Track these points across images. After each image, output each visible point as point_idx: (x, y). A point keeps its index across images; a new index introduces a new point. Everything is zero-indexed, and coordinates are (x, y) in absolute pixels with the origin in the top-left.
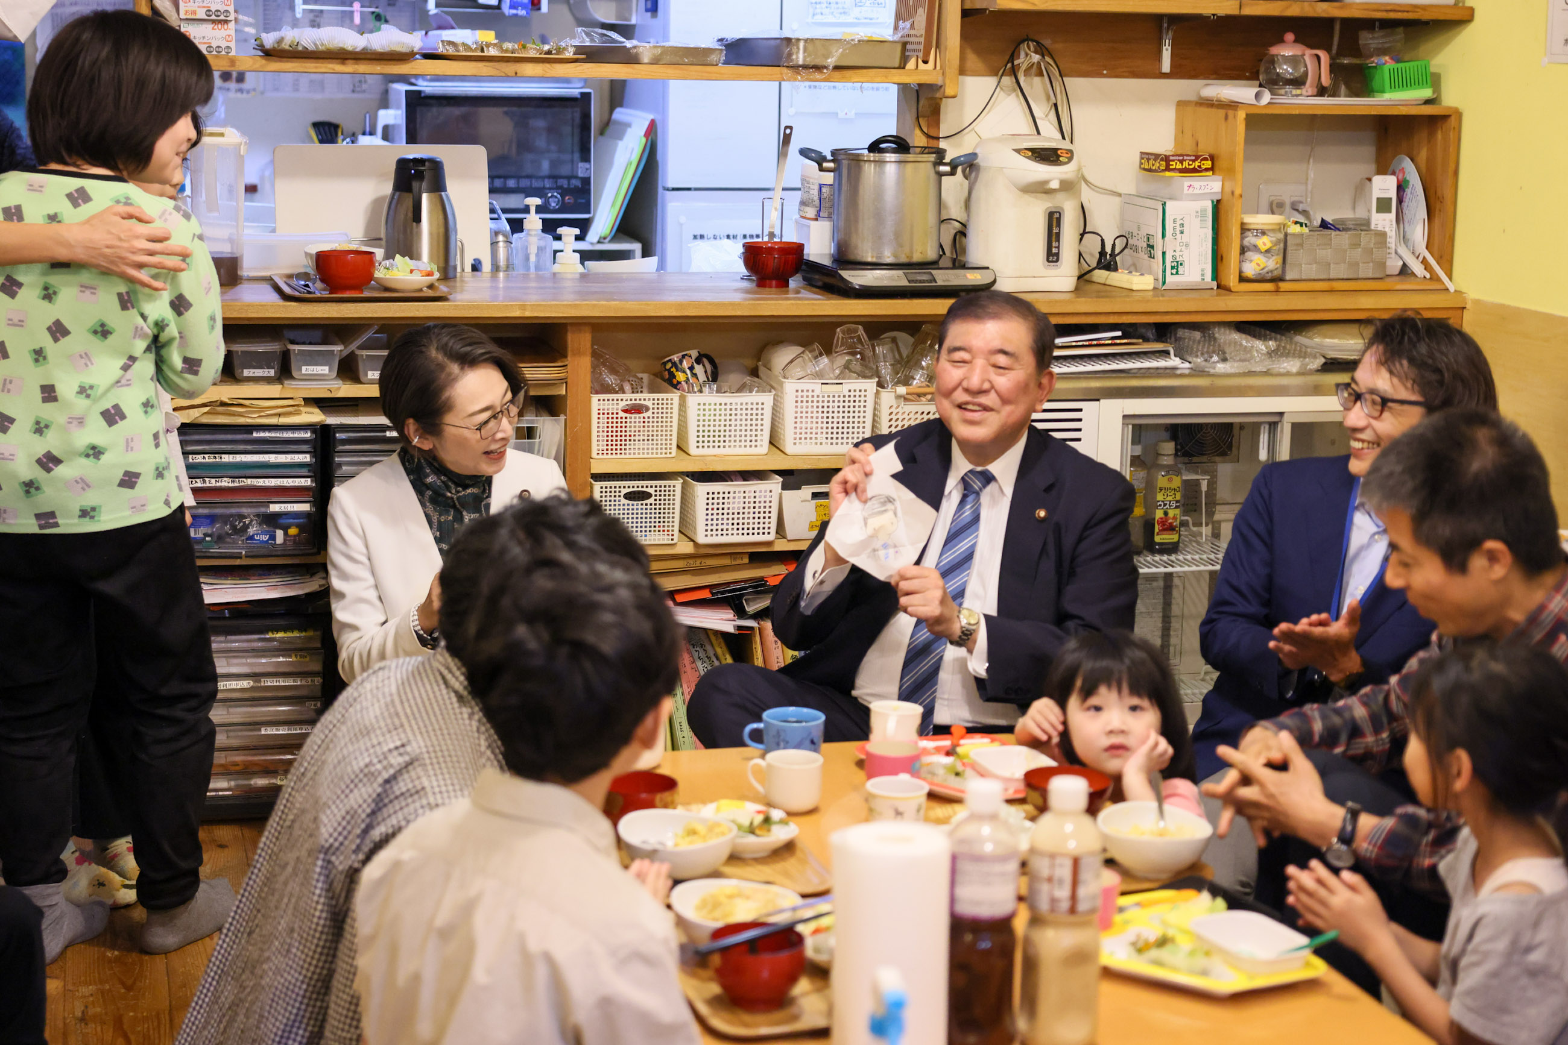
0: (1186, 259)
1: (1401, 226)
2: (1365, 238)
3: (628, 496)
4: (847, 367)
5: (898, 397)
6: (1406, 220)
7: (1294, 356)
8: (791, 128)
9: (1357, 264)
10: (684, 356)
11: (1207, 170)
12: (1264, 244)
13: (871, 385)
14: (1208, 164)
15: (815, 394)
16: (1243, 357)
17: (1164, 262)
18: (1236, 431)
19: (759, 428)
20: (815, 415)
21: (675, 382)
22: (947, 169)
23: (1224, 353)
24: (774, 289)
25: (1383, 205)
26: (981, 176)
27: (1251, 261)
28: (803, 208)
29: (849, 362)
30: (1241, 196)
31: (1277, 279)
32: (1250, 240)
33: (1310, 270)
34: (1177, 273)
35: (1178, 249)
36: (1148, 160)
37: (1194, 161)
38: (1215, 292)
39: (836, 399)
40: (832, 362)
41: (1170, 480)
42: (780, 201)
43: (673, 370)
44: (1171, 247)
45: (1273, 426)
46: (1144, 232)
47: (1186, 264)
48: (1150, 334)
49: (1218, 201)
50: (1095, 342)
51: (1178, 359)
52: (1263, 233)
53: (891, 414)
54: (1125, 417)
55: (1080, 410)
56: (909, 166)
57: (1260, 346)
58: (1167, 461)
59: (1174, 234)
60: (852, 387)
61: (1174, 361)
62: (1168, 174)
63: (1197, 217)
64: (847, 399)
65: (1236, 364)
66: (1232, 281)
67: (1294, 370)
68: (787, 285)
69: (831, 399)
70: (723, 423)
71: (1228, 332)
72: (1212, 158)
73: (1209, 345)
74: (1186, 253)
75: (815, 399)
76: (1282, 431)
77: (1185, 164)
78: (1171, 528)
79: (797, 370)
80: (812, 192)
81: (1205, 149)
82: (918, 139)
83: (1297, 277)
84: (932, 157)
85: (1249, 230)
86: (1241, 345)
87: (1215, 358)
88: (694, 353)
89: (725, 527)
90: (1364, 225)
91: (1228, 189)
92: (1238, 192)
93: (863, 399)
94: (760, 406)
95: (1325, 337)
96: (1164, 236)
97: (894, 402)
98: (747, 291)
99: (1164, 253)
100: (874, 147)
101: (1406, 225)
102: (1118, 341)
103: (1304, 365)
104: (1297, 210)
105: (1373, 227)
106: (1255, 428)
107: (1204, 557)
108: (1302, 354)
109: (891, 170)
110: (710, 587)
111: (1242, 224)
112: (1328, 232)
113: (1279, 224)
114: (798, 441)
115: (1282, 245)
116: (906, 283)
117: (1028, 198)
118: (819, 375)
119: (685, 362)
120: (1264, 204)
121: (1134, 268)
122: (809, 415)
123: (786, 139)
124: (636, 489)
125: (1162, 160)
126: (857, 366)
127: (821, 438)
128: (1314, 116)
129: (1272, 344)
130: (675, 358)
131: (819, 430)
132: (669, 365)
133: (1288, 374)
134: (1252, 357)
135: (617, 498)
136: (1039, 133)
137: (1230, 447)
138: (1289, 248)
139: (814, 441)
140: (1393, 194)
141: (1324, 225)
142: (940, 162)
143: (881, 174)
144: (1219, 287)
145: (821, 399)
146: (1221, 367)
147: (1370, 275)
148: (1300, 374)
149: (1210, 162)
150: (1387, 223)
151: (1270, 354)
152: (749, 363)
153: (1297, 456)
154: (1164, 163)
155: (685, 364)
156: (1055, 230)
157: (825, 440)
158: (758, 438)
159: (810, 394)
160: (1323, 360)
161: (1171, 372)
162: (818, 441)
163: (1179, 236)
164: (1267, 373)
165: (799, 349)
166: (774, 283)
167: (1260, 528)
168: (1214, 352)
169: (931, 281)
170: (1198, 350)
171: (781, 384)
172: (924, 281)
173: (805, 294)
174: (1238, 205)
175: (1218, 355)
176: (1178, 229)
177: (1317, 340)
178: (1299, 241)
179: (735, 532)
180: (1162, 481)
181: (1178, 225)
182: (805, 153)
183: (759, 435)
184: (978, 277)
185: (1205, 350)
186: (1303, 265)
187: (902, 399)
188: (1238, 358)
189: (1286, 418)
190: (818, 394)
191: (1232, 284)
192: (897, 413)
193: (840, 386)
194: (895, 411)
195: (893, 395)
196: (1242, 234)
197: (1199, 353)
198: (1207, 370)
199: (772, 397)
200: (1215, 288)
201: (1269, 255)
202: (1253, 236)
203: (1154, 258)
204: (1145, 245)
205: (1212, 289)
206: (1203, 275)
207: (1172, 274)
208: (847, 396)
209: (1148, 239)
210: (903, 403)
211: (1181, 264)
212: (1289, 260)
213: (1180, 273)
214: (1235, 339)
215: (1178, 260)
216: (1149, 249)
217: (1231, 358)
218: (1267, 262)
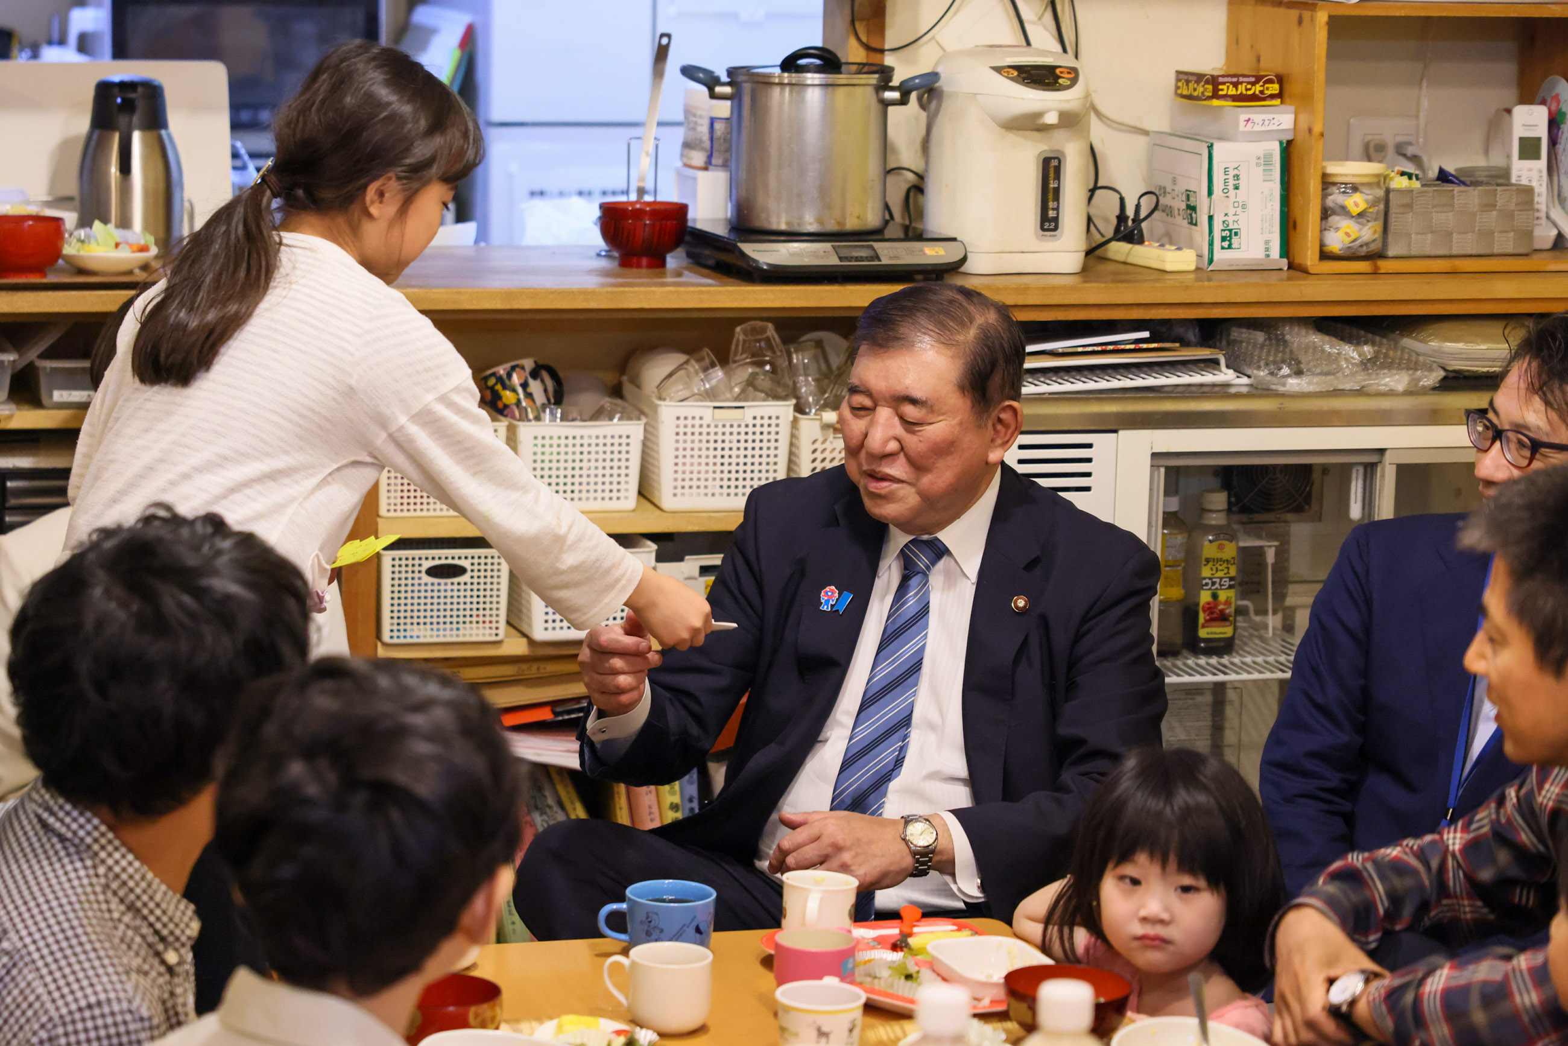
0: (1242, 225)
1: (1555, 179)
2: (1502, 197)
3: (433, 572)
4: (751, 382)
5: (826, 427)
6: (1562, 171)
7: (1399, 368)
8: (669, 36)
9: (1491, 233)
10: (513, 368)
11: (1272, 97)
12: (1357, 205)
13: (784, 410)
14: (1274, 88)
15: (705, 422)
16: (1325, 369)
17: (1210, 231)
18: (1316, 475)
19: (623, 471)
20: (704, 453)
21: (500, 405)
22: (895, 95)
23: (1299, 363)
24: (644, 271)
25: (1529, 149)
26: (944, 105)
27: (1337, 229)
28: (687, 151)
29: (753, 376)
30: (1322, 135)
31: (1375, 256)
32: (1336, 198)
33: (1425, 244)
34: (1230, 247)
35: (1231, 212)
36: (1188, 82)
37: (1253, 84)
38: (1285, 275)
39: (735, 430)
40: (728, 375)
41: (1221, 548)
42: (652, 142)
43: (499, 387)
44: (1222, 208)
45: (1370, 469)
46: (1181, 187)
47: (1243, 233)
48: (1191, 336)
49: (1290, 143)
50: (1111, 347)
51: (1231, 371)
52: (1355, 188)
53: (814, 451)
54: (1155, 455)
55: (1090, 446)
56: (841, 91)
57: (1350, 352)
58: (1216, 519)
59: (1225, 191)
60: (759, 412)
61: (1226, 375)
62: (1215, 102)
63: (1258, 165)
64: (750, 430)
65: (1316, 379)
66: (1309, 257)
67: (1400, 388)
68: (662, 264)
69: (728, 430)
70: (570, 465)
71: (1303, 332)
72: (1280, 80)
73: (1277, 351)
74: (1242, 217)
75: (705, 430)
76: (1383, 476)
77: (1241, 89)
78: (1222, 618)
79: (677, 388)
80: (699, 129)
81: (1270, 65)
82: (853, 52)
83: (1404, 252)
84: (874, 79)
85: (1334, 184)
86: (1323, 351)
87: (1285, 370)
88: (529, 364)
90: (1501, 177)
91: (1303, 124)
92: (1317, 129)
93: (773, 429)
94: (624, 441)
95: (1446, 339)
96: (1210, 193)
97: (818, 434)
98: (606, 273)
99: (1211, 218)
100: (790, 64)
101: (1563, 178)
102: (1145, 346)
103: (1415, 381)
104: (1404, 155)
105: (1514, 180)
106: (1343, 472)
107: (1271, 659)
108: (1412, 365)
109: (814, 97)
110: (553, 704)
111: (1325, 175)
112: (1448, 187)
113: (1378, 176)
114: (679, 491)
115: (1382, 206)
116: (836, 262)
117: (1012, 137)
118: (710, 395)
119: (515, 377)
120: (1357, 146)
121: (1168, 239)
122: (696, 453)
123: (661, 54)
124: (443, 562)
125: (1207, 82)
126: (764, 382)
127: (714, 486)
128: (1427, 20)
129: (1367, 349)
130: (501, 371)
131: (710, 476)
132: (492, 381)
133: (1391, 393)
134: (1340, 369)
135: (416, 575)
136: (1028, 43)
137: (1308, 499)
138: (1393, 211)
139: (702, 490)
140: (1542, 131)
141: (1443, 177)
142: (885, 84)
143: (800, 101)
144: (1291, 266)
145: (712, 430)
146: (1294, 384)
147: (1511, 250)
148: (1407, 393)
149: (1276, 86)
150: (1535, 175)
151: (1366, 365)
152: (610, 377)
153: (1406, 513)
154: (1210, 87)
155: (516, 379)
156: (1053, 185)
157: (718, 490)
158: (622, 487)
159: (697, 422)
160: (1442, 374)
161: (1221, 391)
162: (709, 491)
163: (1232, 192)
164: (1361, 392)
165: (681, 358)
166: (644, 261)
167: (1352, 619)
168: (1283, 361)
169: (871, 259)
170: (1260, 359)
171: (655, 408)
172: (861, 259)
173: (689, 277)
174: (1318, 147)
175: (1289, 365)
176: (1231, 182)
177: (1433, 344)
178: (1406, 200)
180: (1209, 548)
181: (1231, 177)
182: (689, 72)
183: (623, 483)
184: (942, 252)
185: (1271, 359)
186: (1413, 236)
187: (831, 430)
188: (1318, 371)
189: (1388, 458)
190: (709, 423)
191: (1309, 263)
192: (823, 451)
193: (741, 411)
194: (820, 447)
195: (817, 424)
196: (1323, 189)
197: (1262, 363)
198: (1273, 387)
199: (642, 428)
200: (1286, 268)
201: (1364, 221)
202: (1340, 193)
203: (1196, 225)
204: (1183, 206)
205: (1280, 270)
206: (1267, 250)
207: (1223, 248)
208: (751, 426)
209: (1188, 197)
210: (832, 436)
211: (1236, 234)
212: (1392, 227)
213: (1233, 246)
214: (1314, 342)
215: (1231, 227)
216: (1189, 211)
217: (1309, 370)
218: (1360, 230)
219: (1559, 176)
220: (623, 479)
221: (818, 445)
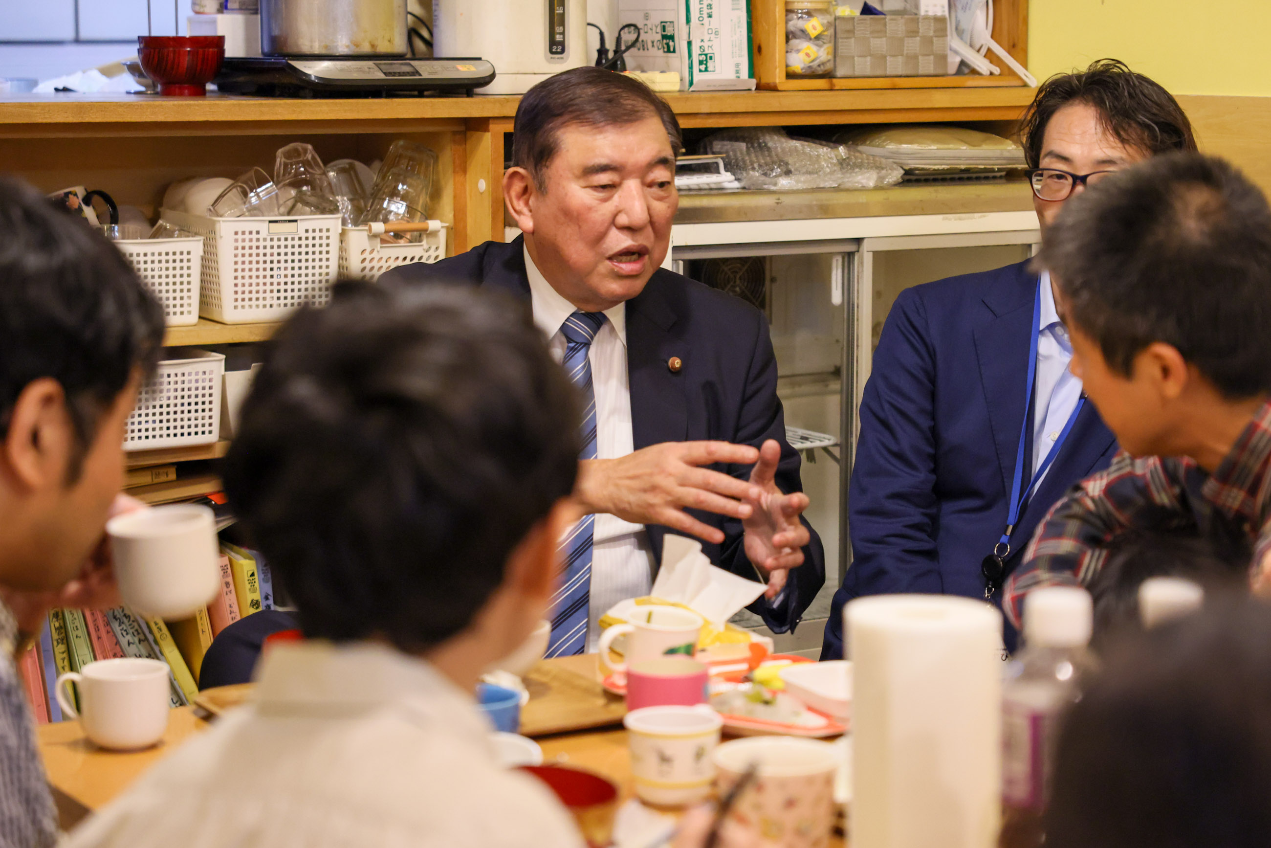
0: (715, 51)
2: (923, 25)
4: (298, 198)
5: (374, 236)
7: (869, 167)
9: (915, 57)
10: (66, 195)
12: (815, 28)
13: (332, 223)
15: (261, 236)
16: (811, 168)
17: (690, 55)
19: (185, 287)
23: (787, 164)
27: (798, 51)
29: (299, 194)
31: (828, 75)
32: (796, 23)
33: (863, 66)
34: (706, 70)
35: (706, 38)
38: (754, 93)
44: (698, 35)
45: (849, 257)
46: (656, 19)
47: (717, 57)
51: (729, 174)
52: (809, 14)
53: (364, 260)
57: (828, 153)
59: (701, 19)
60: (310, 225)
61: (725, 179)
65: (803, 178)
66: (778, 78)
67: (871, 184)
68: (203, 92)
69: (283, 243)
71: (783, 140)
73: (763, 156)
74: (716, 43)
75: (261, 244)
76: (861, 263)
83: (849, 73)
85: (794, 10)
86: (804, 153)
87: (776, 171)
88: (80, 191)
89: (150, 426)
93: (324, 241)
94: (185, 257)
95: (901, 143)
96: (688, 21)
97: (366, 244)
99: (689, 43)
103: (881, 178)
108: (877, 164)
111: (786, 3)
112: (874, 17)
113: (827, 3)
114: (240, 303)
115: (832, 31)
116: (382, 76)
118: (261, 211)
122: (254, 266)
127: (271, 298)
129: (842, 150)
131: (268, 287)
133: (864, 189)
134: (821, 168)
138: (840, 35)
139: (261, 302)
141: (868, 11)
144: (759, 88)
145: (268, 243)
146: (784, 183)
147: (932, 71)
148: (877, 188)
151: (843, 163)
156: (559, 11)
157: (275, 302)
158: (185, 301)
159: (254, 236)
160: (901, 171)
161: (719, 191)
162: (268, 303)
163: (706, 20)
165: (227, 182)
166: (186, 91)
168: (774, 163)
169: (413, 74)
170: (752, 163)
171: (211, 224)
172: (404, 74)
175: (779, 166)
176: (706, 11)
177: (891, 146)
178: (849, 27)
179: (165, 432)
181: (705, 6)
183: (185, 298)
184: (473, 69)
185: (763, 161)
186: (856, 58)
187: (379, 240)
188: (804, 170)
189: (866, 246)
190: (265, 236)
191: (777, 81)
192: (372, 260)
193: (295, 224)
194: (369, 257)
195: (365, 234)
196: (786, 15)
197: (756, 165)
198: (766, 187)
199: (201, 244)
200: (754, 88)
201: (820, 42)
202: (799, 18)
203: (674, 51)
204: (659, 37)
205: (750, 90)
206: (737, 72)
207: (700, 71)
208: (304, 239)
209: (664, 28)
210: (379, 245)
211: (711, 58)
212: (840, 51)
213: (709, 69)
214: (796, 147)
215: (706, 52)
216: (665, 41)
217: (796, 170)
218: (818, 51)
219: (956, 11)
220: (185, 294)
221: (366, 255)
